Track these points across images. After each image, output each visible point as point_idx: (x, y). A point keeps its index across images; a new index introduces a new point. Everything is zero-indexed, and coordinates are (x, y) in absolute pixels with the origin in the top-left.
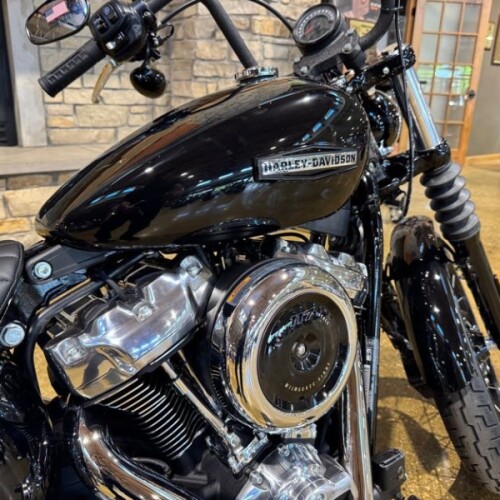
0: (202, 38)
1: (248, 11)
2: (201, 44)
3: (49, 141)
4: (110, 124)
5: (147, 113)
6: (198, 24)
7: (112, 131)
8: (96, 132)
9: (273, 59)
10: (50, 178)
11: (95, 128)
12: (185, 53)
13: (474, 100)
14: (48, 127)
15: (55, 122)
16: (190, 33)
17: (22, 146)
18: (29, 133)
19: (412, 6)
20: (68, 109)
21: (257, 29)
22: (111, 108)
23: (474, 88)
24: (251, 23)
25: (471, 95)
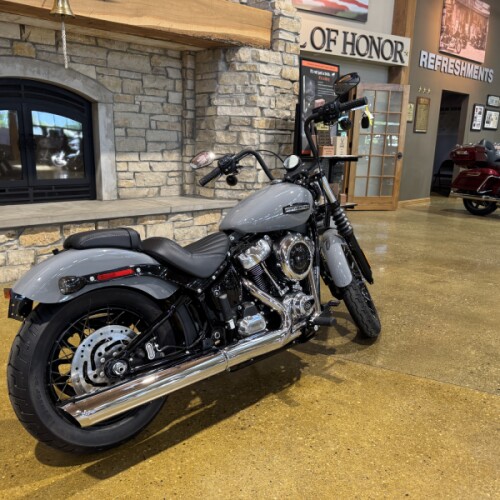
0: (219, 130)
1: (250, 114)
2: (219, 134)
3: (118, 196)
4: (156, 184)
5: (178, 176)
6: (217, 121)
7: (157, 189)
8: (147, 190)
9: (266, 143)
10: (133, 220)
11: (147, 187)
12: (207, 138)
13: (401, 160)
14: (118, 187)
15: (122, 184)
16: (211, 126)
17: (101, 200)
18: (106, 191)
19: (353, 93)
20: (131, 175)
21: (256, 125)
22: (157, 174)
23: (401, 150)
24: (252, 121)
25: (399, 156)
